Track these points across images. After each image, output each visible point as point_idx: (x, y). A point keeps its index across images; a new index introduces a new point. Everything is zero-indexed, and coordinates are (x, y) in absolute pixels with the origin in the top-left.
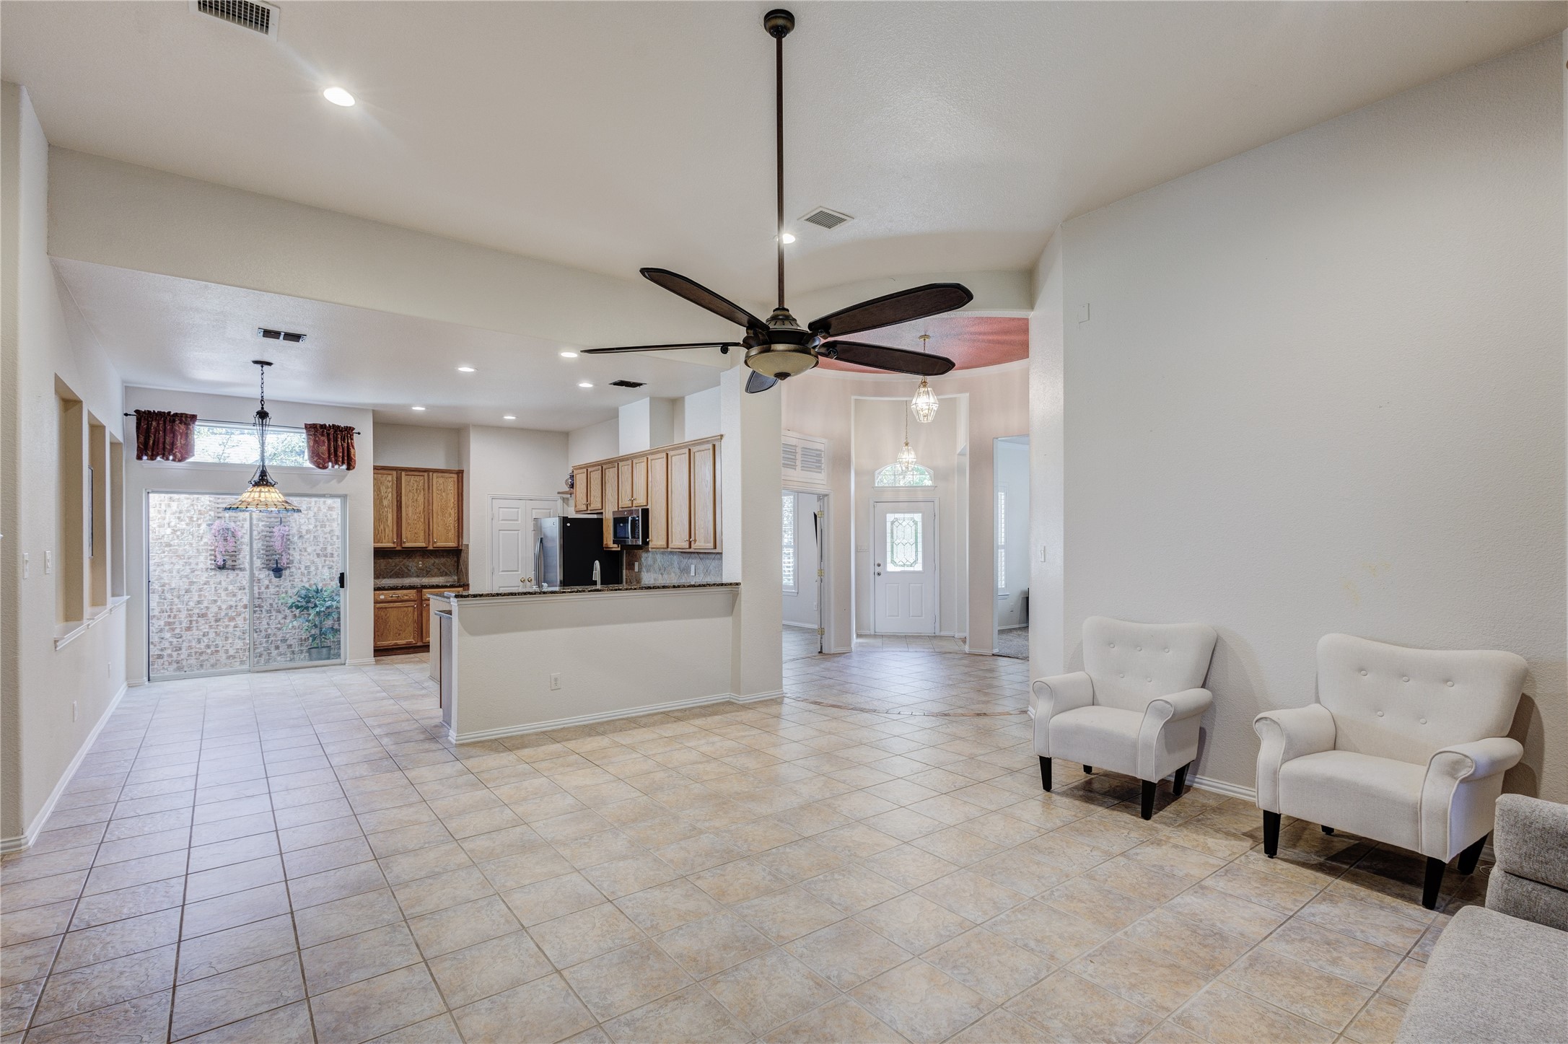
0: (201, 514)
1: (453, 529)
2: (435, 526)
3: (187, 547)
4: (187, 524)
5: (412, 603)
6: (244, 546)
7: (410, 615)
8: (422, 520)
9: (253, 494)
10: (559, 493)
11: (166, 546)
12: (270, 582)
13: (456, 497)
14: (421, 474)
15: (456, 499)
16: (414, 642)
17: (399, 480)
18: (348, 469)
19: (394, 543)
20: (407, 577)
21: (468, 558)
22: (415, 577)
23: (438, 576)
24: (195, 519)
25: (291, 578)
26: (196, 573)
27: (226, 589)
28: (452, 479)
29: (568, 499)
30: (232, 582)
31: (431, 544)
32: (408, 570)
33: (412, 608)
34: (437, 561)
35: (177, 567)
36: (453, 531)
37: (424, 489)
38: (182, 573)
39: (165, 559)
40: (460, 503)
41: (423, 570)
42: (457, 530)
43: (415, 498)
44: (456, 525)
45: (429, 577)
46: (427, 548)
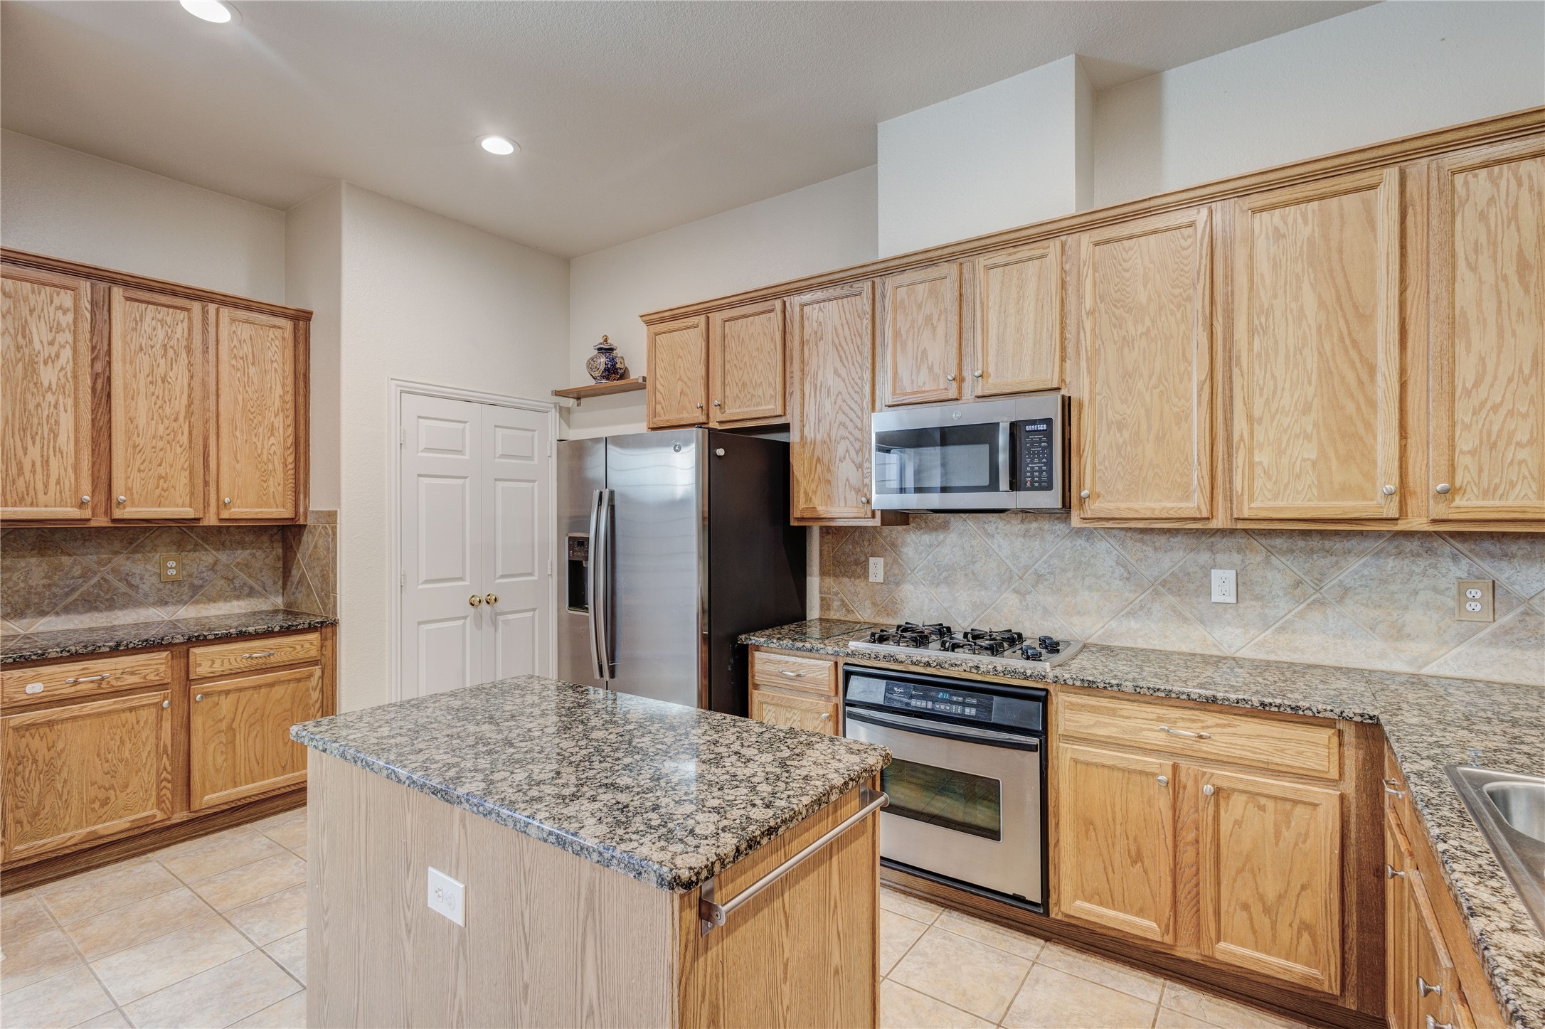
1: (279, 467)
2: (225, 459)
5: (154, 697)
7: (144, 735)
8: (184, 440)
10: (557, 393)
13: (290, 381)
14: (180, 300)
15: (290, 388)
16: (160, 816)
17: (101, 308)
19: (82, 505)
20: (124, 607)
21: (332, 550)
22: (154, 604)
23: (227, 599)
28: (279, 333)
29: (568, 410)
31: (211, 508)
32: (131, 585)
33: (154, 710)
34: (224, 557)
36: (280, 475)
37: (189, 349)
40: (301, 400)
41: (180, 583)
42: (292, 472)
43: (160, 371)
44: (291, 459)
45: (197, 602)
46: (198, 520)
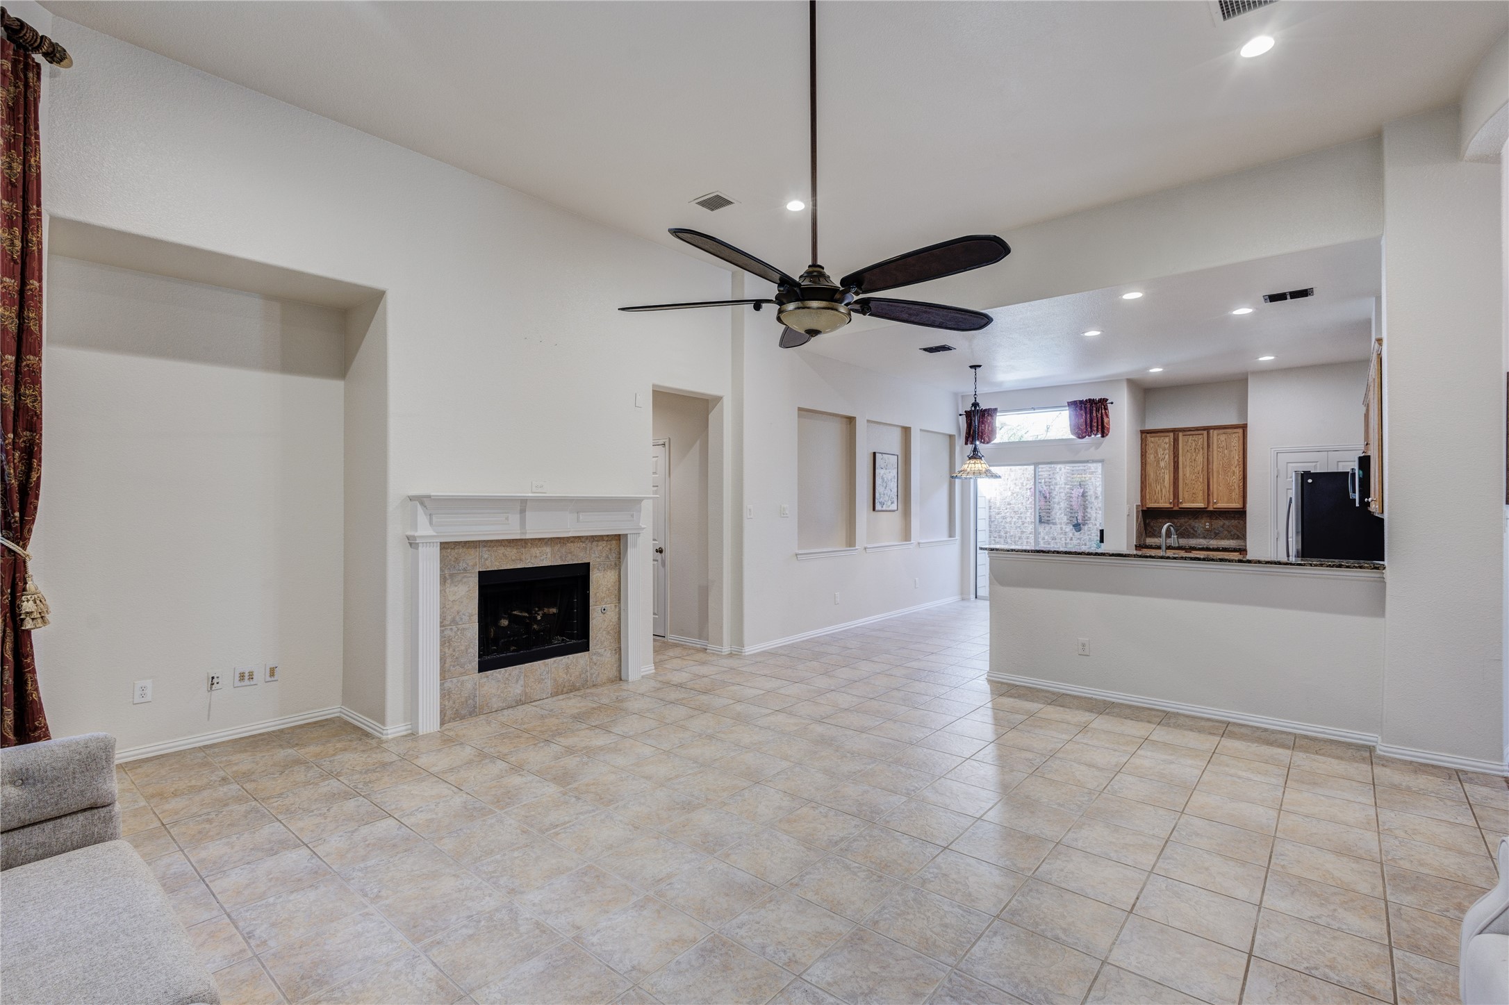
0: (1028, 480)
1: (1237, 487)
2: (1215, 486)
3: (1019, 505)
4: (1020, 489)
6: (1056, 505)
8: (1201, 480)
9: (970, 465)
11: (1008, 504)
12: (1073, 535)
13: (1240, 453)
14: (1199, 432)
15: (1240, 456)
17: (1176, 440)
18: (1103, 436)
19: (1170, 503)
20: (1192, 538)
21: (1247, 521)
22: (1202, 538)
23: (1228, 539)
24: (1025, 484)
25: (1089, 533)
26: (1026, 525)
27: (1044, 539)
28: (1237, 435)
30: (1048, 533)
31: (1211, 504)
32: (1196, 531)
34: (1227, 522)
35: (1014, 520)
36: (1237, 491)
37: (1203, 448)
38: (1017, 524)
39: (1008, 514)
40: (1245, 460)
41: (1211, 531)
42: (1242, 489)
43: (1193, 458)
44: (1241, 484)
45: (1217, 539)
46: (1206, 508)
